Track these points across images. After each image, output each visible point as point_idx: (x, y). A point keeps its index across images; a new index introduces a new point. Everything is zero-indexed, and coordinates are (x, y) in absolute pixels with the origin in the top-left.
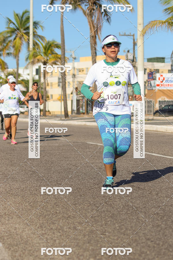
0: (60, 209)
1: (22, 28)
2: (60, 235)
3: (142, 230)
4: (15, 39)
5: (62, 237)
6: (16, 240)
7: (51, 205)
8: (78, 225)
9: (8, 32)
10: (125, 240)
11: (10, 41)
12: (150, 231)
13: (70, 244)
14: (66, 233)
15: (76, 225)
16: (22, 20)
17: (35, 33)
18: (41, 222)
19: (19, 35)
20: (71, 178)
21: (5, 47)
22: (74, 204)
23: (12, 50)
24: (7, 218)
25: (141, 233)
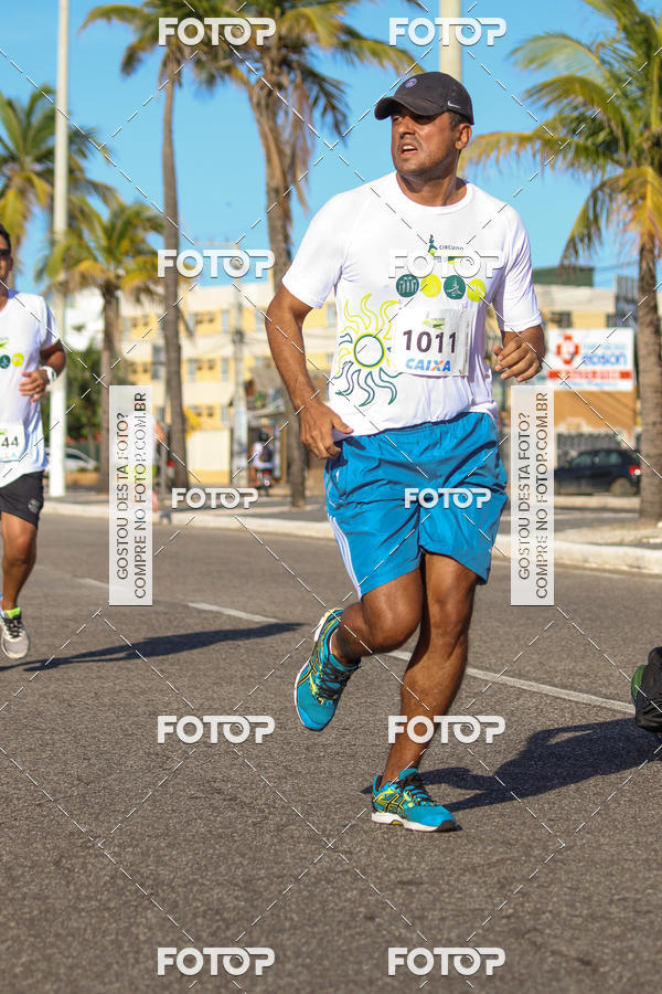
1: (27, 154)
4: (2, 195)
16: (29, 124)
17: (76, 173)
19: (17, 182)
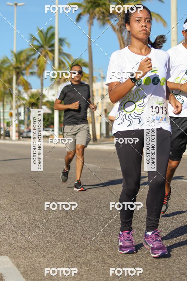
0: (88, 241)
1: (46, 45)
2: (88, 270)
3: (176, 264)
4: (39, 57)
5: (90, 271)
6: (40, 275)
7: (78, 237)
8: (107, 259)
9: (31, 50)
10: (157, 275)
11: (34, 60)
12: (185, 264)
13: (98, 279)
14: (94, 267)
15: (105, 259)
16: (47, 37)
17: (61, 51)
18: (67, 255)
19: (44, 53)
20: (100, 208)
21: (28, 66)
22: (103, 236)
23: (36, 69)
24: (31, 252)
25: (175, 267)
